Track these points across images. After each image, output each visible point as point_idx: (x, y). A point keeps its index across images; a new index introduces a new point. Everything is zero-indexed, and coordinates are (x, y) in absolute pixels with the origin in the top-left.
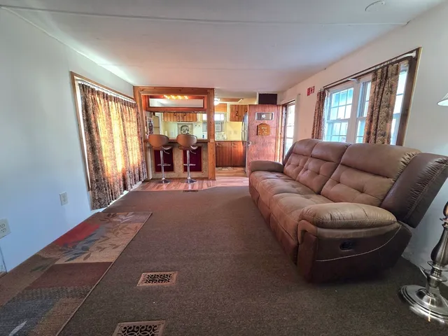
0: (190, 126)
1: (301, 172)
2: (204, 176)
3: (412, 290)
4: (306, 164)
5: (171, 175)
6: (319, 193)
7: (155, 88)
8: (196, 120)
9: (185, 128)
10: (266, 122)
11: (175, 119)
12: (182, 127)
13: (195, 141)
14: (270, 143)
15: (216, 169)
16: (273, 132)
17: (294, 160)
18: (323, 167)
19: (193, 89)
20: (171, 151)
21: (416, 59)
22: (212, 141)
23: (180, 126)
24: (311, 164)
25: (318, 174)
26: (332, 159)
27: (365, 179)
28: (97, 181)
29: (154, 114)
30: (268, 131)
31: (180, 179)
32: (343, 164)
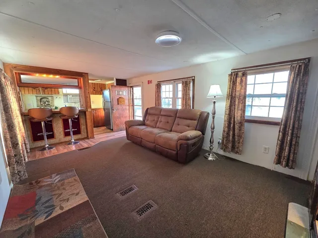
0: (50, 98)
1: (158, 123)
2: (83, 137)
3: (207, 154)
4: (159, 119)
5: (52, 141)
6: (171, 131)
8: (58, 93)
9: (44, 100)
10: (122, 96)
11: (34, 92)
13: (77, 112)
14: (126, 109)
15: (95, 129)
16: (127, 102)
17: (149, 117)
18: (170, 120)
19: (70, 71)
21: (194, 79)
22: (89, 110)
23: (39, 98)
24: (163, 119)
25: (168, 122)
26: (172, 115)
27: (189, 122)
28: (15, 156)
30: (124, 101)
31: (61, 143)
32: (178, 117)
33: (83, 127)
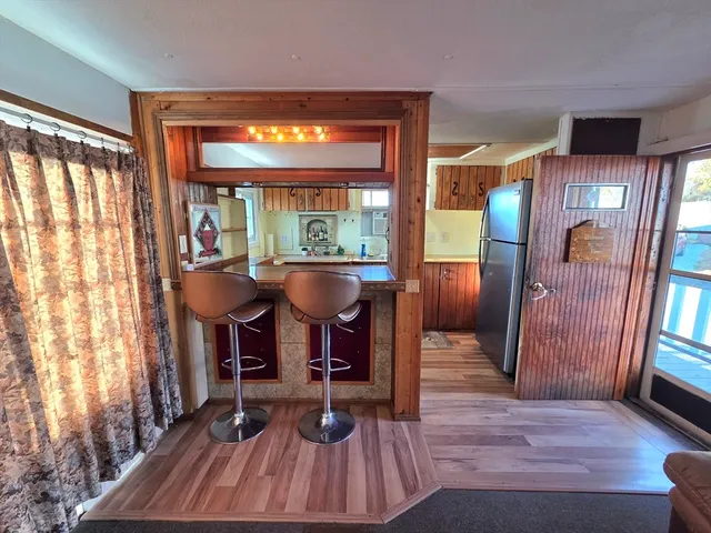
2: (376, 397)
5: (268, 388)
7: (209, 97)
8: (348, 205)
11: (293, 206)
12: (309, 224)
14: (609, 288)
19: (348, 96)
20: (268, 323)
23: (305, 222)
29: (232, 194)
33: (379, 356)
